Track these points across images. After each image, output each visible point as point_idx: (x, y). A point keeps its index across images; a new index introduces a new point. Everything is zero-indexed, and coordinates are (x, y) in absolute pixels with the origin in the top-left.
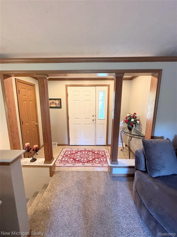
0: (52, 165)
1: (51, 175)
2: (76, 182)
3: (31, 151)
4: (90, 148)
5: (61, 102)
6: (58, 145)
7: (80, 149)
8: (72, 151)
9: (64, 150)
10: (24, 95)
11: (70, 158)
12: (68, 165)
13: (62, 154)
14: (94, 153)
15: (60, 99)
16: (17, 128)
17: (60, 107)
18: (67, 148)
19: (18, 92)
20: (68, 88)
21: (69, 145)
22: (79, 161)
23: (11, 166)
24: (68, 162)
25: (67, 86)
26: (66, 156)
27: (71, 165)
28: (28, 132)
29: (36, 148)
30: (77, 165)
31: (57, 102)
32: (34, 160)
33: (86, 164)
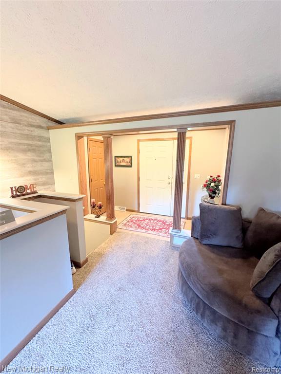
0: (112, 222)
1: (111, 233)
2: (132, 242)
3: (96, 207)
4: (162, 218)
5: (131, 160)
6: (127, 210)
7: (149, 218)
8: (140, 218)
9: (132, 216)
10: (94, 153)
11: (135, 224)
12: (130, 229)
13: (128, 219)
14: (165, 223)
15: (131, 157)
16: (86, 184)
17: (131, 166)
18: (136, 215)
19: (89, 150)
20: (141, 143)
21: (138, 211)
22: (143, 228)
23: (77, 203)
24: (131, 227)
25: (139, 141)
26: (132, 221)
27: (134, 229)
28: (96, 190)
29: (100, 204)
30: (139, 230)
31: (127, 160)
32: (98, 216)
33: (150, 232)
